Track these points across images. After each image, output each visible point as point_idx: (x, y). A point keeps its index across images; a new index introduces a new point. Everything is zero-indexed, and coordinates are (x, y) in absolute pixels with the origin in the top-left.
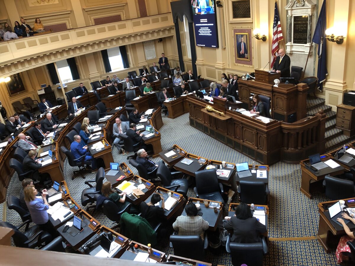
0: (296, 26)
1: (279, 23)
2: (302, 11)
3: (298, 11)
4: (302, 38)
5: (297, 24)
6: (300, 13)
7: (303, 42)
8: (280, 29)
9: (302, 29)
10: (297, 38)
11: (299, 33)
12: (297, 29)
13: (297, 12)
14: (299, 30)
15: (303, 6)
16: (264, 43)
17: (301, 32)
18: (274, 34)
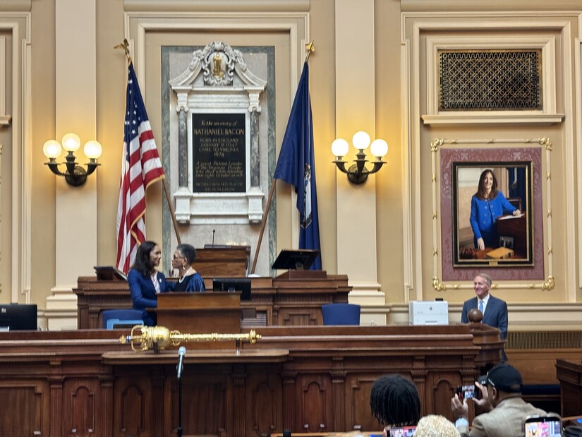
0: (201, 140)
1: (146, 126)
2: (225, 98)
3: (212, 98)
4: (226, 175)
5: (204, 136)
6: (220, 105)
7: (229, 187)
8: (150, 145)
9: (226, 150)
10: (208, 177)
11: (215, 163)
12: (209, 150)
13: (206, 100)
14: (212, 152)
15: (231, 84)
16: (75, 194)
17: (220, 159)
18: (132, 160)
